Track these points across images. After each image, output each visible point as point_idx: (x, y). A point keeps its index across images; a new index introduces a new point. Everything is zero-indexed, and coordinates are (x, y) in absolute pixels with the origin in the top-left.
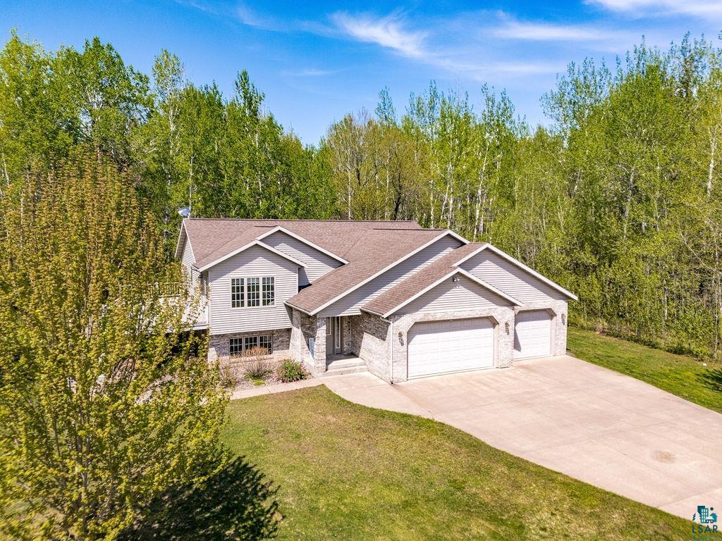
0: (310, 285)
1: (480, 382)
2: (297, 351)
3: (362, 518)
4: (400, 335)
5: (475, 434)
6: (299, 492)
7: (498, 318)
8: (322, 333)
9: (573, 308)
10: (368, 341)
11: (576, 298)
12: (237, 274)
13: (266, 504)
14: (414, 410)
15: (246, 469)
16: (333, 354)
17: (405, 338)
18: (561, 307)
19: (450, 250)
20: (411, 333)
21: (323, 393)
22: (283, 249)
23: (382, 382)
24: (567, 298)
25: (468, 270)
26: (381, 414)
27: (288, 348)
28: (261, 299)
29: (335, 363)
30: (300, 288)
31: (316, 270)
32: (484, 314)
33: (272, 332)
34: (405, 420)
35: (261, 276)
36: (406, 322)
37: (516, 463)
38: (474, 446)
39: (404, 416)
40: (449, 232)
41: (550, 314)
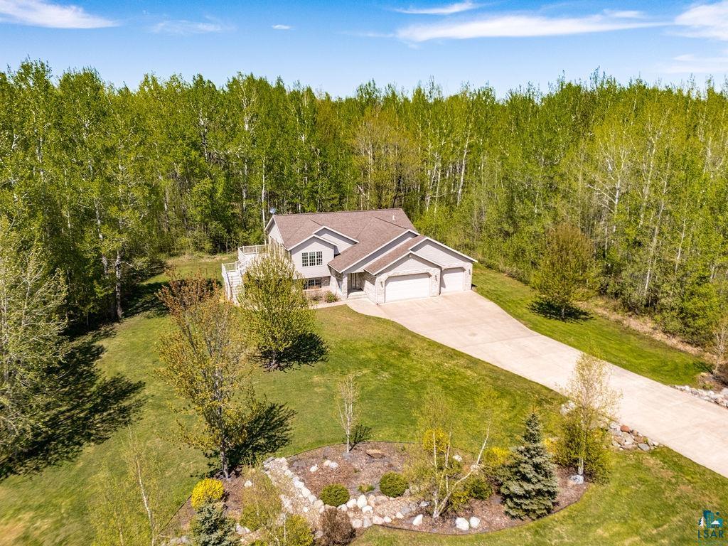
0: (339, 254)
1: (418, 304)
2: (333, 287)
3: (358, 351)
4: (381, 282)
5: (405, 325)
6: (336, 343)
7: (431, 273)
8: (345, 280)
9: (475, 267)
10: (367, 284)
11: (477, 261)
12: (304, 251)
13: (323, 346)
14: (383, 316)
15: (314, 336)
16: (350, 290)
17: (384, 284)
18: (469, 266)
19: (410, 238)
20: (387, 282)
21: (346, 309)
22: (326, 237)
23: (373, 304)
24: (472, 262)
25: (414, 251)
26: (369, 317)
27: (329, 285)
28: (316, 262)
29: (352, 294)
30: (335, 255)
31: (343, 246)
32: (425, 272)
33: (321, 278)
34: (379, 320)
35: (316, 251)
36: (384, 277)
37: (415, 335)
38: (403, 329)
39: (379, 318)
40: (409, 230)
41: (462, 269)
